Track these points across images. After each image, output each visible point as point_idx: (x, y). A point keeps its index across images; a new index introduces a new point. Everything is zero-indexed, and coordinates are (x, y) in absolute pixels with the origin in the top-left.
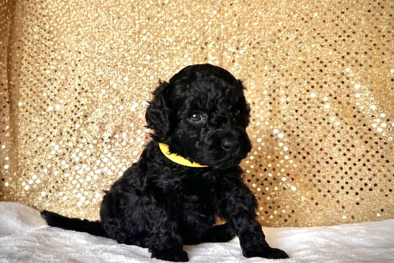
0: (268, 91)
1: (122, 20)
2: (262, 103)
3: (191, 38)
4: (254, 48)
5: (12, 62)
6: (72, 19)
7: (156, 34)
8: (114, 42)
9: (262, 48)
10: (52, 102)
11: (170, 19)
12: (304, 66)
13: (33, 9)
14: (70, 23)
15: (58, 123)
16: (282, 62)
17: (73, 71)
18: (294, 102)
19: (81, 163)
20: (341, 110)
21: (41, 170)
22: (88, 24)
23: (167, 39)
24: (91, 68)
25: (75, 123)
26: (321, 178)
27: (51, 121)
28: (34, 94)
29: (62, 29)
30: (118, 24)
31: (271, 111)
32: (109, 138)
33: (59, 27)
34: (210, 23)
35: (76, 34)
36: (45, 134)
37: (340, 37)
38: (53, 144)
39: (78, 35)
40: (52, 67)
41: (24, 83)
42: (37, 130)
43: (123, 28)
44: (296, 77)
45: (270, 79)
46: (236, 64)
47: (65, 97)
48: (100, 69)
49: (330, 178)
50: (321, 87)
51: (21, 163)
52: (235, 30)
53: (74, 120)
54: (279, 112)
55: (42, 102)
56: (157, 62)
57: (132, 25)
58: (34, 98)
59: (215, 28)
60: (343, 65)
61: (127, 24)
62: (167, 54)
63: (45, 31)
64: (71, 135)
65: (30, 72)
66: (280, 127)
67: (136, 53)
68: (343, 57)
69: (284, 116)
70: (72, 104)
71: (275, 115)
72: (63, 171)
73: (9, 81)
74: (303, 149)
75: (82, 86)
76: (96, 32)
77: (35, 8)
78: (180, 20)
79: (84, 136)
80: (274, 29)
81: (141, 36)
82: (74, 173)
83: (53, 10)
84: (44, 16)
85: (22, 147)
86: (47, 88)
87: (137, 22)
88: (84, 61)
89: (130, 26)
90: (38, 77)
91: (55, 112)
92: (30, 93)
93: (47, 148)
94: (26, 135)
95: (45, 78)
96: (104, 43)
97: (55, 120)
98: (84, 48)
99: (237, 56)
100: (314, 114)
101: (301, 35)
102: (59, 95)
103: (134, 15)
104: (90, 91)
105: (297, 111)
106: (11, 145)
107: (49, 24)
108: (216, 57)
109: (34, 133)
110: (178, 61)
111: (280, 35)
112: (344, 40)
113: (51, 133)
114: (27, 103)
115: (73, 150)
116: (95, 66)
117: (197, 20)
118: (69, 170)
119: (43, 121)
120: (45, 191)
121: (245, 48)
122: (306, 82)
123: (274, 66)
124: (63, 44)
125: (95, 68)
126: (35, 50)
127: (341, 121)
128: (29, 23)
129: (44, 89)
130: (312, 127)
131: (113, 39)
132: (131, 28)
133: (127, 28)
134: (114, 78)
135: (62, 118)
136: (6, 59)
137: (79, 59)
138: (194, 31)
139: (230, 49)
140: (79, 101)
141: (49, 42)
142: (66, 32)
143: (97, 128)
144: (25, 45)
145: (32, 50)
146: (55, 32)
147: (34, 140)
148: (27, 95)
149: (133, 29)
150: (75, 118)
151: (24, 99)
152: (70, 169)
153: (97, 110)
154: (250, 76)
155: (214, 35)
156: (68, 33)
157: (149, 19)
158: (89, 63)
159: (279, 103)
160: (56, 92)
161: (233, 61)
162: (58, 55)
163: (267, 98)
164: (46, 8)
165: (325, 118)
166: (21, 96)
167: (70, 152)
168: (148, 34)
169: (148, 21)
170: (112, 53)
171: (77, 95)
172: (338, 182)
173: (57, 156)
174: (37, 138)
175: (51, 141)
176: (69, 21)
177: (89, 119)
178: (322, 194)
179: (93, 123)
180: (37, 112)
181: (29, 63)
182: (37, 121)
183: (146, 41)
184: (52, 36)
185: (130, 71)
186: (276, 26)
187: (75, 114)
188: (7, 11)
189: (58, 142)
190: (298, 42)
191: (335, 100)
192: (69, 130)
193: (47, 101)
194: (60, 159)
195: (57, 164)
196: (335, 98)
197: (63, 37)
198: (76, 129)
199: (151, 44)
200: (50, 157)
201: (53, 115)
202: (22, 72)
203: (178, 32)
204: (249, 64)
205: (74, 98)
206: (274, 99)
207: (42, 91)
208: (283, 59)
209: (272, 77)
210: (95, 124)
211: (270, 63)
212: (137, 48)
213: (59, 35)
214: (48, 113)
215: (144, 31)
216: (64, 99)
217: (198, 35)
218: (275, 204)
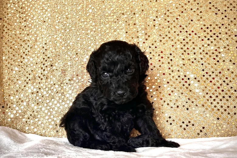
0: (181, 46)
3: (123, 10)
4: (168, 16)
7: (98, 8)
8: (69, 14)
9: (174, 16)
10: (27, 56)
12: (205, 28)
15: (32, 71)
18: (199, 53)
19: (50, 98)
20: (233, 58)
21: (22, 104)
23: (106, 11)
25: (44, 70)
26: (223, 104)
27: (27, 70)
28: (14, 51)
29: (31, 6)
31: (183, 59)
32: (69, 80)
33: (29, 4)
35: (42, 8)
37: (228, 7)
38: (29, 85)
40: (25, 32)
41: (6, 44)
42: (17, 76)
43: (75, 4)
44: (199, 36)
46: (156, 27)
50: (218, 42)
51: (6, 99)
52: (154, 4)
54: (189, 59)
55: (20, 56)
56: (100, 27)
58: (14, 54)
59: (140, 3)
62: (107, 22)
63: (19, 7)
64: (42, 79)
66: (191, 70)
67: (85, 21)
68: (232, 21)
69: (193, 62)
70: (41, 57)
75: (47, 45)
80: (182, 3)
81: (87, 9)
82: (45, 105)
85: (7, 88)
86: (23, 47)
90: (16, 39)
92: (10, 50)
93: (25, 88)
94: (9, 79)
95: (21, 39)
96: (61, 14)
98: (47, 18)
99: (157, 22)
101: (201, 7)
102: (32, 51)
105: (202, 59)
107: (21, 2)
108: (142, 23)
109: (15, 78)
110: (115, 26)
111: (185, 7)
112: (231, 10)
113: (27, 78)
114: (9, 57)
116: (56, 31)
119: (21, 70)
121: (162, 16)
122: (206, 39)
123: (183, 29)
124: (32, 16)
126: (12, 20)
127: (234, 65)
128: (8, 2)
129: (20, 47)
130: (213, 69)
133: (77, 4)
134: (70, 38)
138: (125, 5)
139: (151, 17)
140: (46, 55)
141: (22, 15)
142: (34, 8)
143: (60, 73)
144: (5, 17)
145: (10, 20)
146: (26, 8)
147: (15, 83)
148: (8, 52)
149: (82, 4)
150: (44, 67)
151: (6, 55)
152: (43, 103)
153: (59, 61)
154: (166, 35)
155: (139, 8)
159: (188, 54)
160: (29, 49)
161: (154, 26)
162: (29, 23)
163: (180, 51)
166: (4, 52)
168: (93, 8)
171: (44, 51)
173: (32, 93)
174: (17, 81)
175: (27, 83)
177: (54, 68)
179: (56, 70)
181: (8, 29)
182: (16, 70)
183: (91, 13)
184: (24, 10)
189: (32, 84)
191: (228, 51)
192: (40, 75)
193: (23, 56)
196: (228, 49)
198: (45, 74)
200: (27, 94)
201: (28, 66)
202: (4, 36)
203: (114, 6)
204: (166, 27)
205: (42, 53)
206: (185, 51)
207: (19, 49)
208: (189, 24)
209: (182, 36)
210: (58, 71)
211: (181, 26)
212: (85, 17)
213: (29, 9)
214: (24, 64)
215: (90, 6)
216: (35, 54)
217: (128, 8)
218: (190, 123)
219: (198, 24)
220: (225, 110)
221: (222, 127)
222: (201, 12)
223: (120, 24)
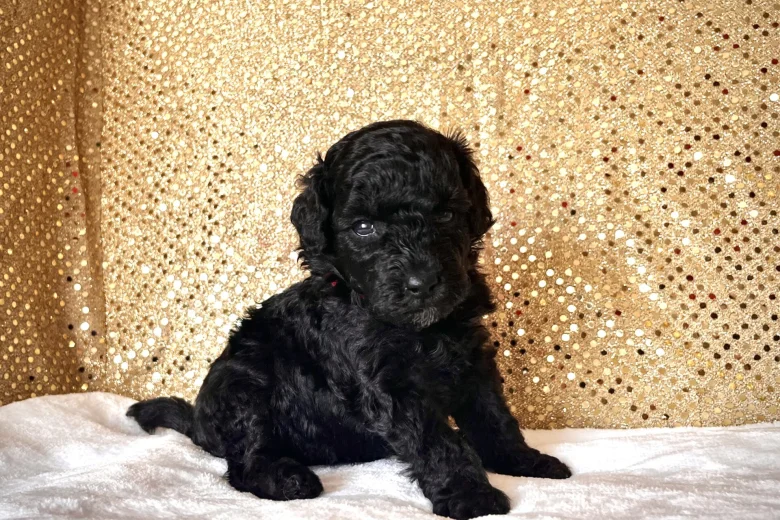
0: (602, 151)
1: (295, 21)
2: (589, 177)
3: (437, 49)
4: (569, 61)
5: (83, 118)
6: (196, 27)
7: (364, 45)
8: (280, 67)
9: (586, 62)
10: (165, 194)
11: (393, 11)
12: (678, 95)
13: (119, 10)
14: (192, 33)
15: (178, 236)
16: (629, 88)
17: (201, 130)
18: (658, 172)
19: (225, 311)
20: (760, 185)
21: (149, 331)
22: (227, 33)
23: (387, 53)
24: (236, 123)
25: (210, 233)
26: (720, 329)
27: (165, 232)
28: (130, 181)
29: (177, 48)
30: (287, 30)
31: (608, 192)
32: (279, 259)
33: (170, 44)
34: (475, 15)
35: (205, 55)
36: (153, 260)
37: (756, 27)
38: (170, 278)
39: (208, 57)
40: (162, 126)
41: (110, 161)
42: (138, 252)
43: (297, 36)
44: (661, 119)
45: (605, 125)
46: (533, 97)
47: (189, 183)
48: (254, 122)
49: (740, 328)
50: (717, 137)
51: (111, 318)
52: (527, 25)
53: (209, 229)
54: (626, 193)
55: (146, 195)
56: (368, 101)
57: (315, 29)
58: (129, 188)
59: (486, 25)
60: (764, 88)
61: (304, 28)
62: (388, 85)
63: (144, 53)
64: (203, 259)
65: (120, 137)
66: (629, 225)
67: (325, 87)
68: (764, 70)
69: (636, 201)
70: (203, 195)
71: (617, 200)
72: (192, 330)
73: (81, 157)
74: (680, 270)
75: (219, 160)
76: (244, 47)
77: (122, 8)
78: (412, 12)
79: (228, 260)
80: (612, 18)
81: (333, 51)
82: (212, 332)
83: (159, 10)
84: (141, 23)
85: (112, 286)
86: (153, 168)
87: (324, 23)
88: (223, 109)
89: (310, 33)
90: (136, 147)
91: (171, 214)
92: (120, 178)
93: (159, 286)
94: (119, 262)
95: (148, 147)
96: (259, 69)
97: (171, 231)
98: (220, 83)
99: (535, 81)
100: (702, 195)
101: (670, 28)
102: (178, 179)
103: (318, 7)
104: (237, 168)
105: (664, 190)
106: (92, 283)
107: (151, 39)
108: (489, 85)
109: (132, 257)
110: (411, 98)
111: (622, 30)
112: (765, 33)
113: (165, 256)
114: (117, 200)
115: (209, 289)
116: (245, 118)
117: (449, 9)
118: (202, 327)
119: (148, 234)
120: (158, 371)
121: (551, 62)
122: (682, 128)
123: (614, 98)
124: (179, 78)
125: (245, 122)
126: (127, 93)
127: (761, 208)
128: (114, 39)
129: (148, 169)
130: (697, 221)
131: (277, 62)
132: (314, 35)
133: (305, 37)
134: (283, 139)
135: (184, 225)
136: (72, 115)
137: (212, 105)
138: (443, 33)
139: (518, 66)
140: (216, 191)
141: (152, 75)
142: (184, 54)
143: (254, 241)
144: (108, 84)
145: (121, 92)
146: (164, 55)
147: (133, 273)
148: (117, 183)
149: (318, 37)
150: (209, 224)
151: (111, 192)
152: (205, 326)
153: (251, 206)
154: (562, 121)
155: (484, 38)
156: (189, 54)
157: (349, 15)
158: (233, 112)
159: (624, 176)
160: (170, 174)
161: (527, 92)
162: (172, 100)
163: (601, 167)
164: (145, 8)
165: (727, 202)
166: (104, 185)
167: (204, 293)
168: (348, 45)
169: (346, 19)
170: (277, 88)
171: (211, 177)
172: (757, 337)
173: (178, 301)
174: (138, 267)
175: (165, 272)
176: (189, 31)
178: (723, 363)
179: (244, 231)
180: (137, 216)
181: (116, 120)
182: (137, 235)
183: (345, 60)
184: (158, 62)
185: (315, 123)
186: (615, 13)
187: (210, 217)
188: (70, 18)
189: (178, 274)
190: (665, 43)
191: (747, 164)
192: (199, 248)
193: (155, 193)
194: (184, 306)
195: (178, 317)
196: (748, 159)
197: (179, 63)
198: (213, 246)
199: (354, 65)
200: (164, 305)
201: (168, 221)
202: (104, 139)
203: (410, 37)
204: (560, 95)
205: (207, 184)
206: (614, 168)
207: (143, 174)
208: (633, 82)
209: (610, 122)
210: (249, 235)
211: (605, 91)
212: (327, 75)
213: (172, 59)
214: (157, 217)
215: (341, 40)
216: (187, 187)
217: (451, 42)
218: (621, 384)
219: (659, 84)
220: (727, 347)
221: (715, 397)
222: (669, 45)
223: (425, 92)
